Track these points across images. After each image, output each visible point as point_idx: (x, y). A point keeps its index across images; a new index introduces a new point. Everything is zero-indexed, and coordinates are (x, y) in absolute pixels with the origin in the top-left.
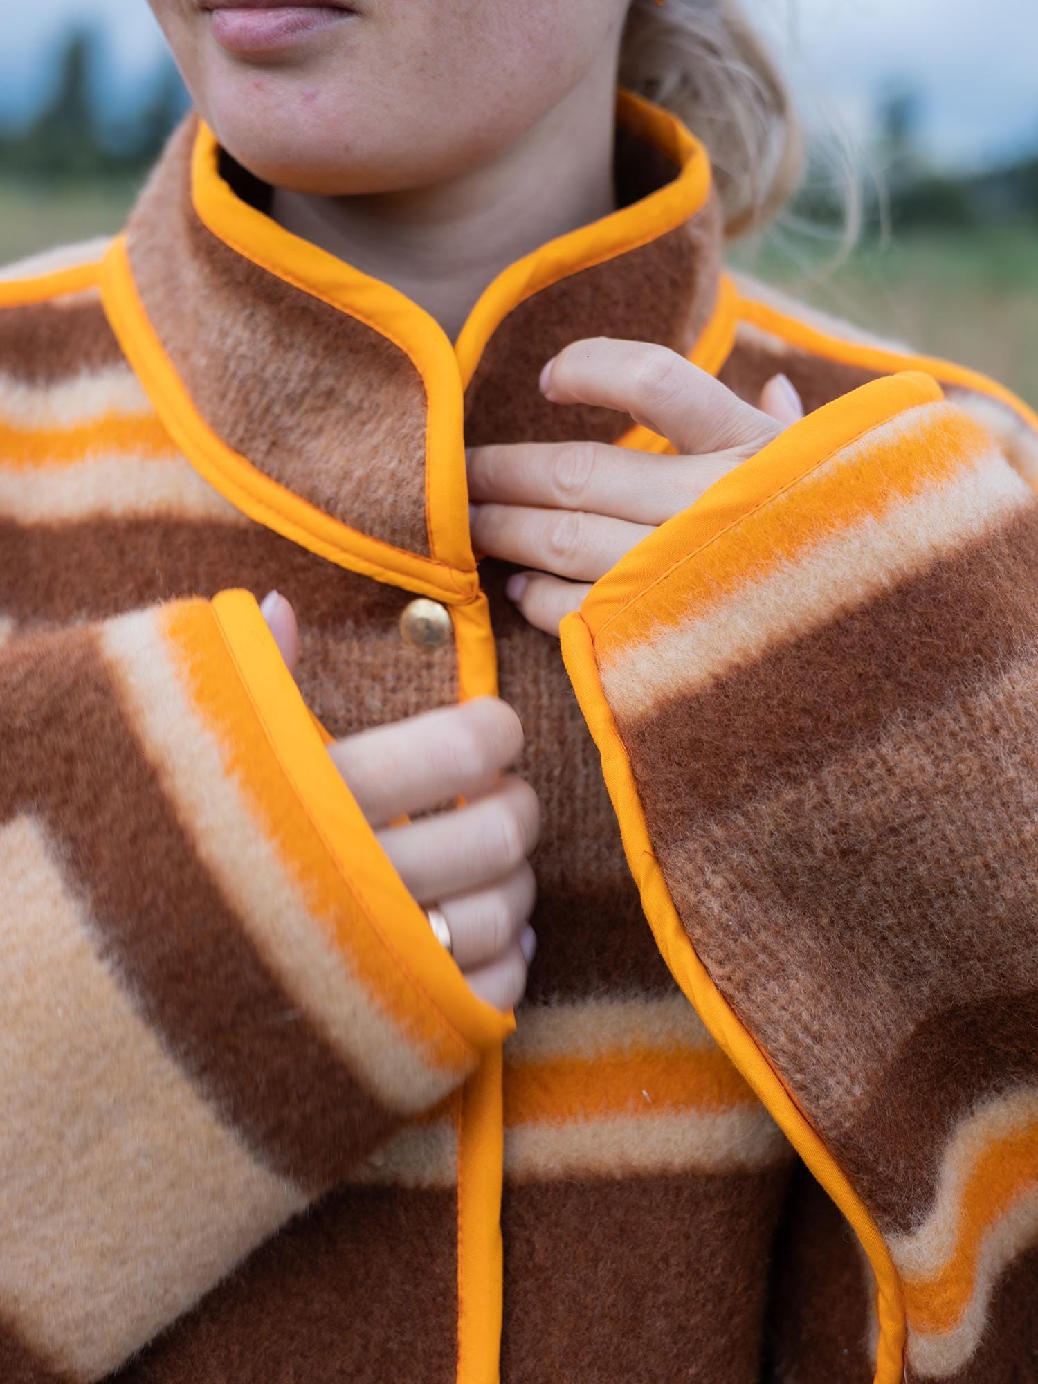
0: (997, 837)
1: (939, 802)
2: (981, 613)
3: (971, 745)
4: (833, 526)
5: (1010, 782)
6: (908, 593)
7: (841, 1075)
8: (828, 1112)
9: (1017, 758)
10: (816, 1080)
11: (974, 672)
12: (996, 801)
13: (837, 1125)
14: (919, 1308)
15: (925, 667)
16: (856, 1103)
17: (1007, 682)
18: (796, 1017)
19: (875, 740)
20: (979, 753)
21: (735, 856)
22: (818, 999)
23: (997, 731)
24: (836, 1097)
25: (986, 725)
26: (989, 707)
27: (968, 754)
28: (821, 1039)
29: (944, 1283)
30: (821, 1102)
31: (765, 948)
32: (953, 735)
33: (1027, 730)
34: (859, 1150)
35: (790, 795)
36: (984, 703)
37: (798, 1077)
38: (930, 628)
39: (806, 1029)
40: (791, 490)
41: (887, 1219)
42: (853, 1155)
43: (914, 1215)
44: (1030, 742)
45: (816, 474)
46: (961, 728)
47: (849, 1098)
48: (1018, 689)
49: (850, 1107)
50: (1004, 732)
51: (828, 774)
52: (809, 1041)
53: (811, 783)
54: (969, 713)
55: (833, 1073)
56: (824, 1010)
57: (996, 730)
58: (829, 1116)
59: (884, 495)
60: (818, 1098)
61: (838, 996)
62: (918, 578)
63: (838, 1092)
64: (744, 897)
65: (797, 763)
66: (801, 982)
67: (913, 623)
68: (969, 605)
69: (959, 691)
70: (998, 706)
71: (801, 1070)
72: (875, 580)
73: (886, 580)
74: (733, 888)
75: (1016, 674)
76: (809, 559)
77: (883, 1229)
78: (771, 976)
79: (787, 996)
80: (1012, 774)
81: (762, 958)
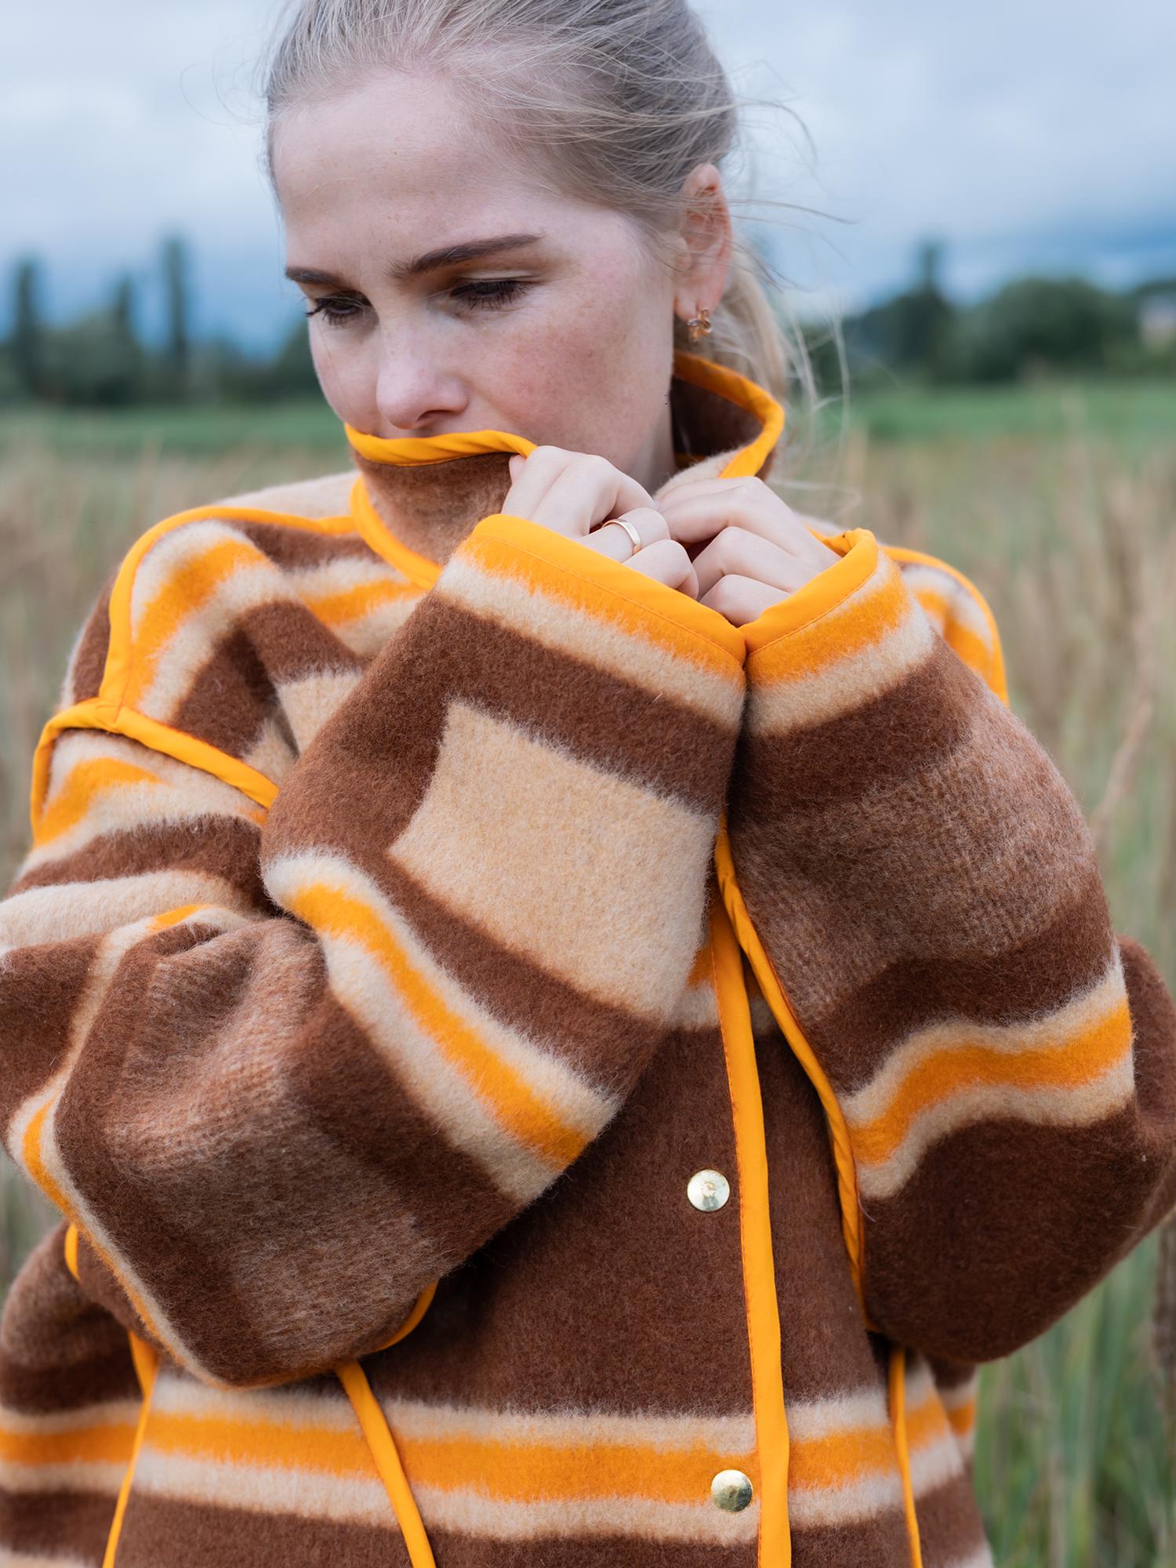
0: (936, 864)
1: (897, 841)
2: (938, 712)
3: (922, 805)
4: (846, 651)
5: (948, 831)
6: (891, 700)
7: (818, 987)
8: (806, 1010)
9: (955, 814)
10: (801, 988)
11: (930, 756)
12: (936, 841)
13: (811, 1018)
14: (859, 1147)
15: (897, 753)
16: (826, 1006)
17: (952, 760)
18: (795, 947)
19: (858, 800)
20: (928, 810)
21: (769, 847)
22: (814, 937)
23: (943, 796)
24: (812, 1000)
25: (935, 792)
26: (939, 780)
27: (921, 811)
28: (809, 962)
29: (874, 1130)
30: (802, 1002)
31: (783, 900)
32: (911, 800)
33: (964, 794)
34: (823, 1037)
35: (805, 823)
36: (934, 777)
37: (790, 983)
38: (902, 725)
39: (800, 955)
40: (819, 621)
41: (837, 1083)
42: (818, 1038)
43: (855, 1083)
44: (966, 802)
45: (837, 611)
46: (917, 795)
47: (821, 1002)
48: (961, 766)
49: (821, 1008)
50: (948, 796)
51: (827, 816)
52: (800, 963)
53: (818, 819)
54: (923, 783)
55: (813, 985)
56: (817, 944)
57: (941, 795)
58: (806, 1012)
59: (880, 629)
60: (801, 999)
61: (830, 937)
62: (898, 689)
63: (814, 998)
64: (775, 870)
65: (808, 807)
66: (804, 924)
67: (892, 723)
68: (931, 707)
69: (918, 769)
70: (945, 779)
71: (792, 980)
72: (869, 692)
73: (876, 692)
74: (767, 863)
75: (959, 755)
76: (826, 675)
77: (835, 1090)
78: (784, 917)
79: (792, 932)
80: (950, 825)
81: (781, 906)
